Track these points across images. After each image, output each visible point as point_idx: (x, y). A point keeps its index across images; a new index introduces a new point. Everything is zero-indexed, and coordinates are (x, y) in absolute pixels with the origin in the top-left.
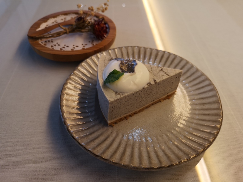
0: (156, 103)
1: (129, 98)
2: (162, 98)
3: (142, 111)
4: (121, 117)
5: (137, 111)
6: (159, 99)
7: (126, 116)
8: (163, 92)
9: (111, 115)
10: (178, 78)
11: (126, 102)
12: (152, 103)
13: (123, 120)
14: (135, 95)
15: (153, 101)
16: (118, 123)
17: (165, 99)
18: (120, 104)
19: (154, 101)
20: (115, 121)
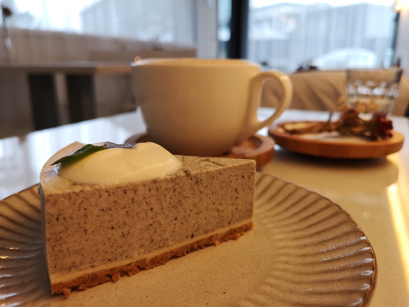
0: (200, 248)
1: (112, 198)
2: (217, 235)
3: (161, 264)
4: (95, 270)
5: (145, 260)
6: (209, 235)
7: (112, 270)
8: (216, 214)
9: (56, 249)
10: (246, 177)
11: (103, 210)
12: (189, 241)
13: (100, 284)
14: (130, 195)
15: (192, 236)
16: (83, 290)
17: (224, 239)
18: (82, 211)
19: (195, 239)
20: (74, 281)
